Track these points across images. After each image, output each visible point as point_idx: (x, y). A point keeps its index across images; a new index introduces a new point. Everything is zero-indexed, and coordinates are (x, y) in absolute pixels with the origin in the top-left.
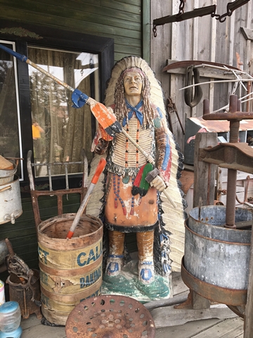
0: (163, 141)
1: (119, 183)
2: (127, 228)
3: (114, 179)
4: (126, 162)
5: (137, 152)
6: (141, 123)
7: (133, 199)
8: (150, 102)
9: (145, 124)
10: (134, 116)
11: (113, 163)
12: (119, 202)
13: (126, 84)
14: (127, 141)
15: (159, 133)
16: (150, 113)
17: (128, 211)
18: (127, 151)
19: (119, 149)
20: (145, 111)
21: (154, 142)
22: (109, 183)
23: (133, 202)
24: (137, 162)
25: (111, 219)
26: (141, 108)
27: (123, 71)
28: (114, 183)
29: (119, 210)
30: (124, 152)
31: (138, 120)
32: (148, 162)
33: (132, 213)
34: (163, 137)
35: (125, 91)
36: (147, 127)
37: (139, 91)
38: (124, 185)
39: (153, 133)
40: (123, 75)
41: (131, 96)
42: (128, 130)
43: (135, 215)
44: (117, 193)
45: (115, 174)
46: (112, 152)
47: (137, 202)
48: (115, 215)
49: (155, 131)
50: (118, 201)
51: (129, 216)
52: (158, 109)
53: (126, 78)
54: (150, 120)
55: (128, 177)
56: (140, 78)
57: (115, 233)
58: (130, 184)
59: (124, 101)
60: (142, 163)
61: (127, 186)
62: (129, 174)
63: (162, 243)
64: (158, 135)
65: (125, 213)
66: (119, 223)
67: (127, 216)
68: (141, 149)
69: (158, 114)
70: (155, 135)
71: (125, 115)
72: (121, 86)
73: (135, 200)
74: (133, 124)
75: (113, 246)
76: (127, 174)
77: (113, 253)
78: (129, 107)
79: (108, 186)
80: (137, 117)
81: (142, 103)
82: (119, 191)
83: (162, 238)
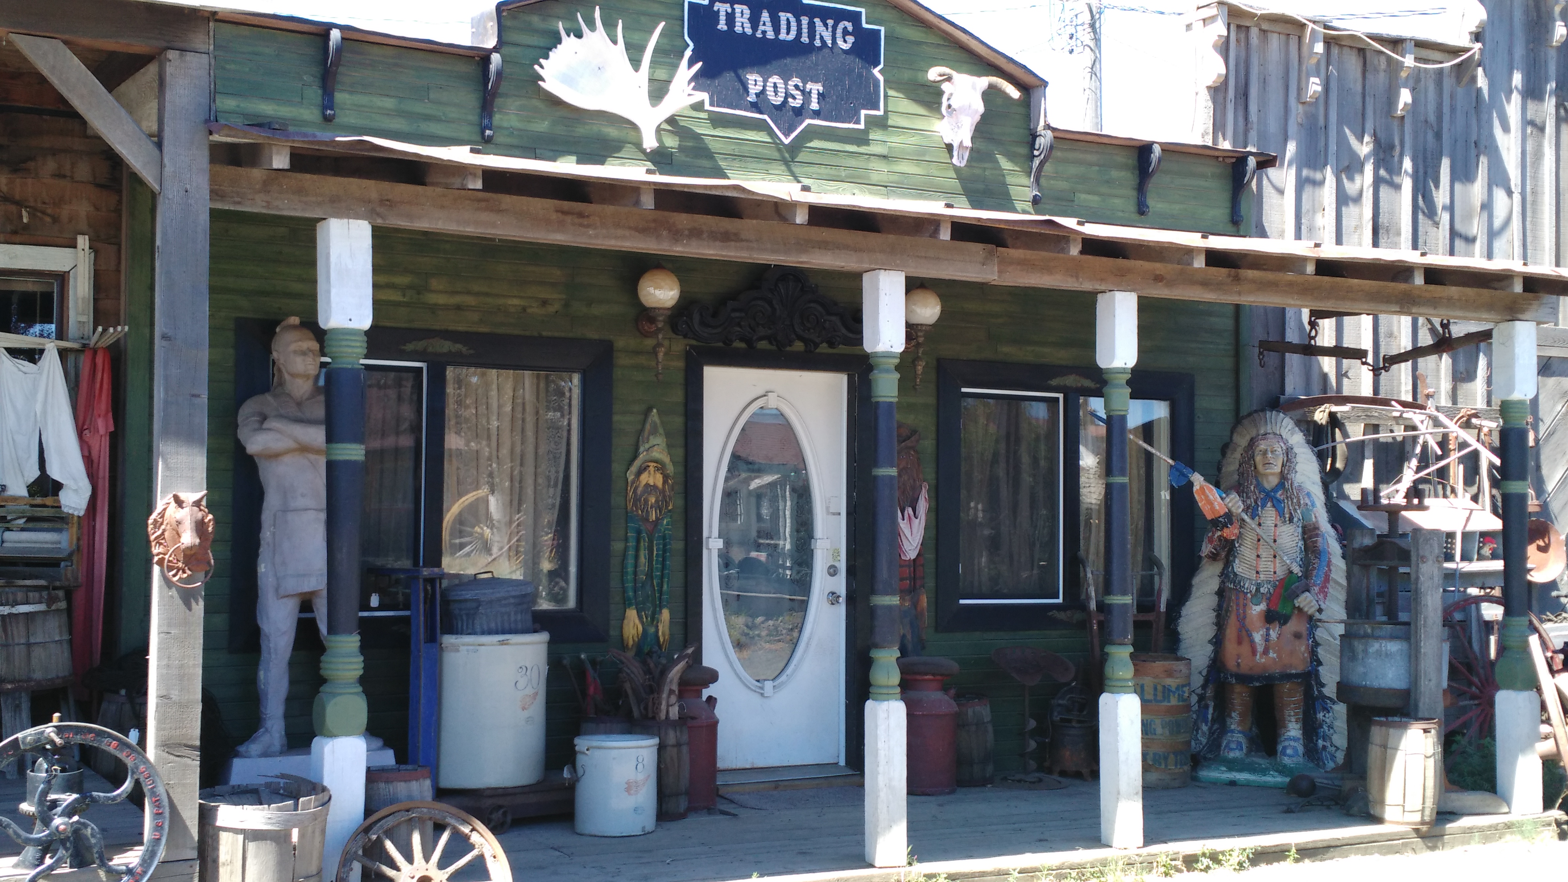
0: (1316, 542)
1: (1245, 606)
2: (1258, 678)
3: (1237, 599)
4: (1257, 572)
5: (1275, 557)
6: (1281, 514)
7: (1268, 630)
8: (1296, 484)
9: (1287, 516)
10: (1269, 504)
11: (1236, 575)
12: (1244, 635)
13: (1258, 458)
14: (1259, 540)
15: (1310, 530)
16: (1295, 501)
17: (1260, 649)
18: (1258, 556)
19: (1246, 551)
20: (1287, 498)
21: (1301, 543)
22: (1228, 606)
23: (1268, 635)
24: (1275, 573)
25: (1231, 664)
26: (1280, 492)
27: (1252, 439)
28: (1238, 605)
29: (1245, 649)
30: (1254, 557)
31: (1277, 510)
32: (1291, 572)
33: (1266, 652)
34: (1317, 535)
35: (1255, 468)
36: (1291, 520)
37: (1278, 469)
38: (1254, 607)
39: (1300, 530)
40: (1252, 443)
41: (1266, 475)
42: (1260, 525)
43: (1272, 655)
44: (1242, 619)
45: (1239, 590)
46: (1235, 557)
47: (1273, 634)
48: (1239, 656)
49: (1304, 527)
50: (1244, 633)
51: (1261, 657)
52: (1308, 495)
53: (1258, 449)
54: (1295, 510)
55: (1259, 595)
56: (1280, 449)
57: (1238, 688)
58: (1262, 607)
59: (1254, 481)
60: (1281, 573)
61: (1257, 609)
62: (1262, 590)
63: (1320, 716)
64: (1309, 533)
65: (1254, 652)
66: (1244, 669)
67: (1258, 657)
68: (1281, 553)
69: (1307, 501)
70: (1304, 533)
71: (1256, 502)
72: (1249, 459)
73: (1271, 632)
74: (1269, 515)
75: (1234, 714)
76: (1258, 590)
77: (1233, 727)
78: (1262, 490)
79: (1227, 611)
80: (1274, 506)
81: (1281, 485)
82: (1244, 618)
83: (1318, 706)
